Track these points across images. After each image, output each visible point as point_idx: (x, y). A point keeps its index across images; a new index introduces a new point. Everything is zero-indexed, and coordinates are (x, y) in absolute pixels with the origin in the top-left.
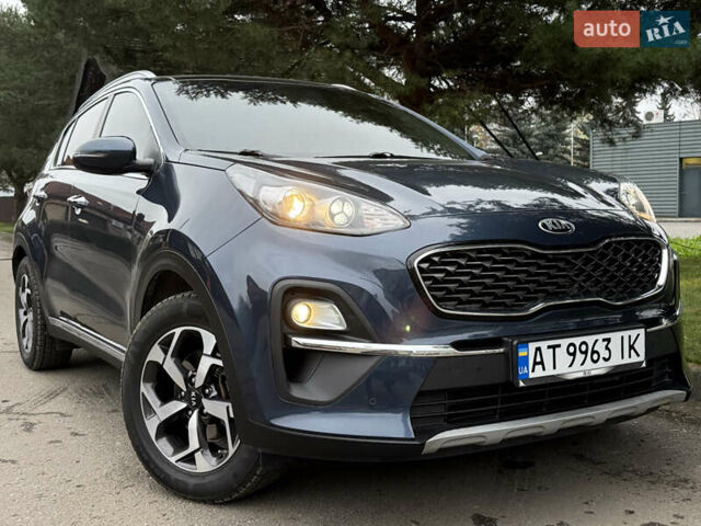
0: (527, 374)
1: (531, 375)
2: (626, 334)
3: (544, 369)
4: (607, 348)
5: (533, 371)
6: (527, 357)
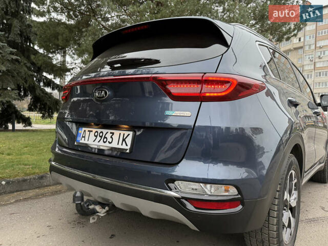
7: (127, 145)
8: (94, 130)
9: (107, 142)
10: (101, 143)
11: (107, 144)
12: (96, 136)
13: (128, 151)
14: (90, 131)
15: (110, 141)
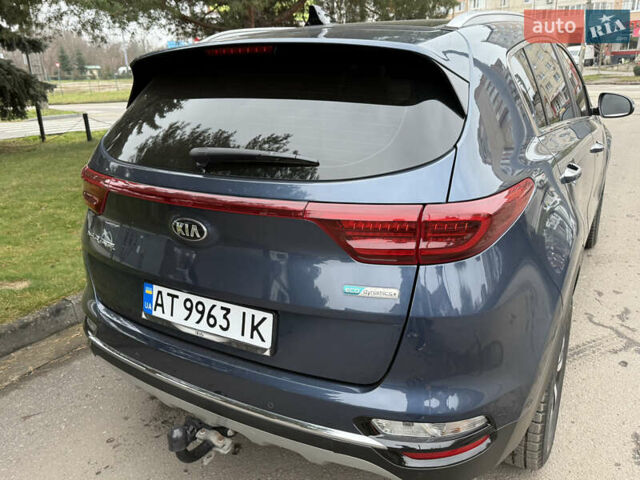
7: (263, 340)
8: (183, 296)
9: (217, 326)
10: (203, 326)
11: (217, 330)
12: (190, 310)
13: (267, 353)
14: (174, 296)
15: (225, 326)
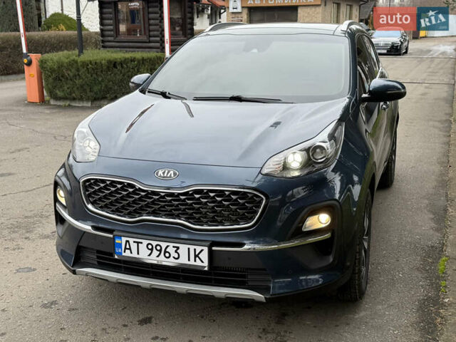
0: (121, 253)
1: (124, 254)
2: (192, 248)
3: (131, 253)
4: (176, 252)
5: (125, 252)
6: (121, 244)
